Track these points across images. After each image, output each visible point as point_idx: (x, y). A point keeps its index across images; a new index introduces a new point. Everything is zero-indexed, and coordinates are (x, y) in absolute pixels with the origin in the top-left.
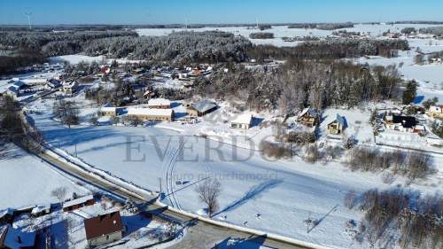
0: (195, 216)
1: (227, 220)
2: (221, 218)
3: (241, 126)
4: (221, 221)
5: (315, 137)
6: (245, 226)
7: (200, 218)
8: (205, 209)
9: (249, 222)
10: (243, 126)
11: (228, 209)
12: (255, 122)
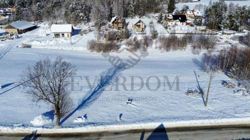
0: (29, 130)
1: (90, 120)
2: (80, 121)
3: (63, 35)
4: (80, 125)
5: (128, 35)
6: (124, 122)
7: (40, 131)
8: (46, 114)
9: (125, 113)
10: (66, 35)
11: (83, 104)
12: (74, 32)
